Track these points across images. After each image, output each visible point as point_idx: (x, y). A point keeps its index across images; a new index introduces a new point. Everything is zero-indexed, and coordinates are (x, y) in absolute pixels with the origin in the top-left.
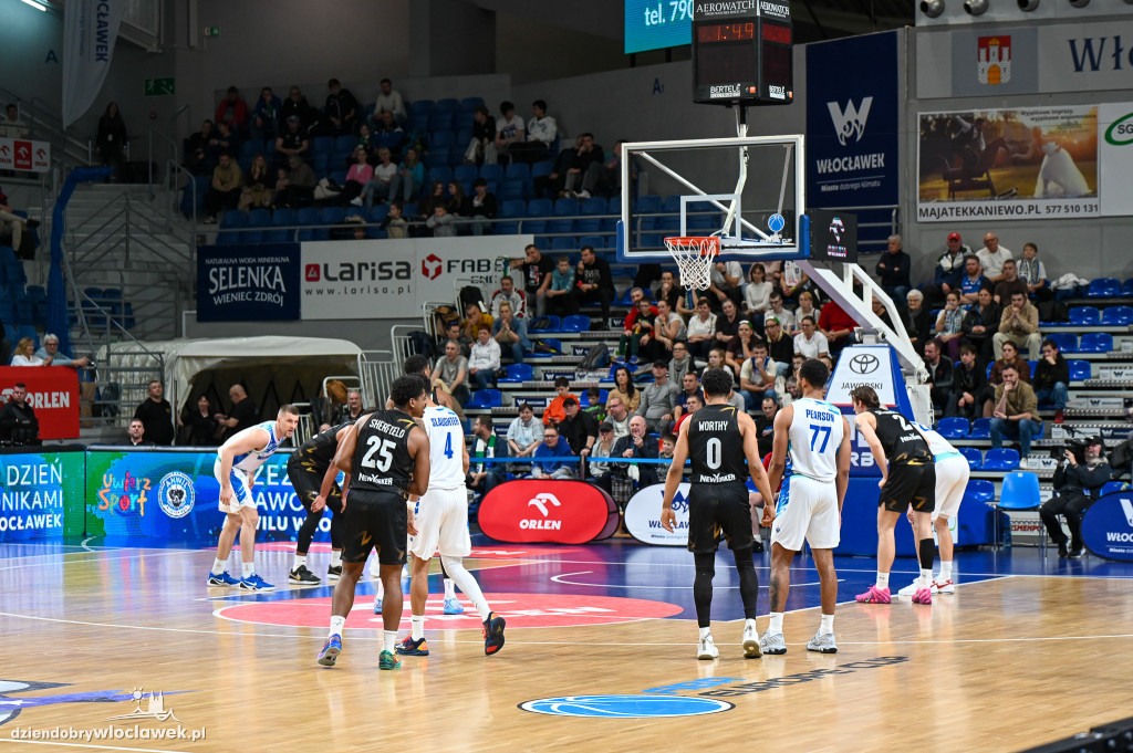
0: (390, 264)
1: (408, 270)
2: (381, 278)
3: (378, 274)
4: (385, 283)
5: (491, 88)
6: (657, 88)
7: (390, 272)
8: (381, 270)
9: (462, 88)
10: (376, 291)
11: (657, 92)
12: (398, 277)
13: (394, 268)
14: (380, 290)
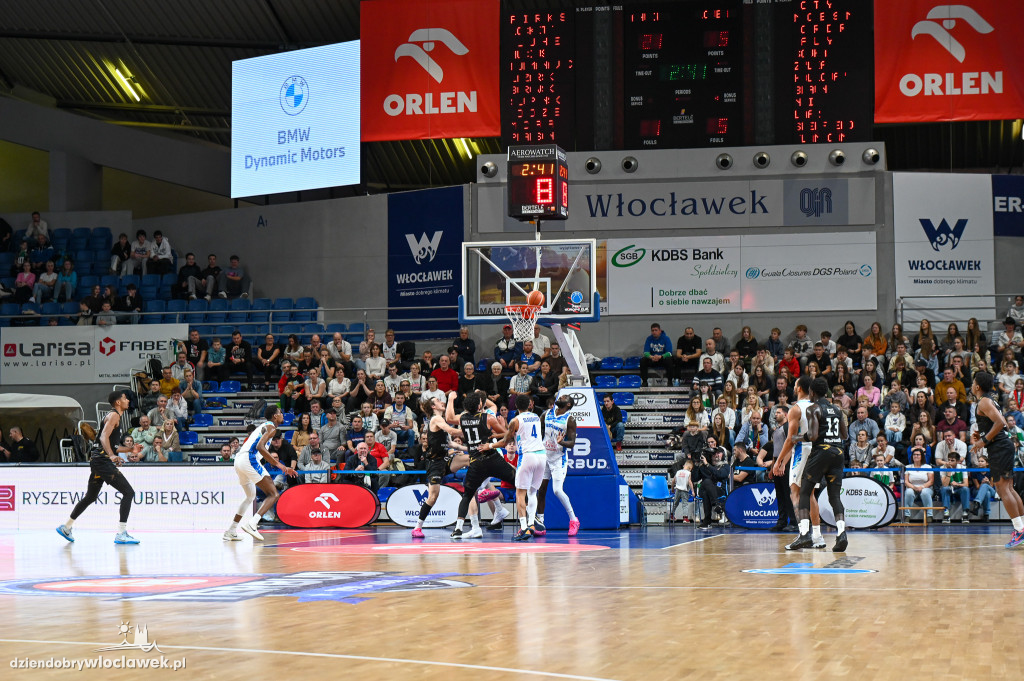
0: (74, 344)
1: (88, 348)
2: (66, 354)
3: (64, 351)
4: (70, 358)
5: (118, 222)
6: (261, 222)
7: (74, 350)
8: (66, 348)
9: (92, 220)
10: (62, 363)
11: (261, 226)
12: (80, 353)
13: (77, 347)
14: (65, 363)
